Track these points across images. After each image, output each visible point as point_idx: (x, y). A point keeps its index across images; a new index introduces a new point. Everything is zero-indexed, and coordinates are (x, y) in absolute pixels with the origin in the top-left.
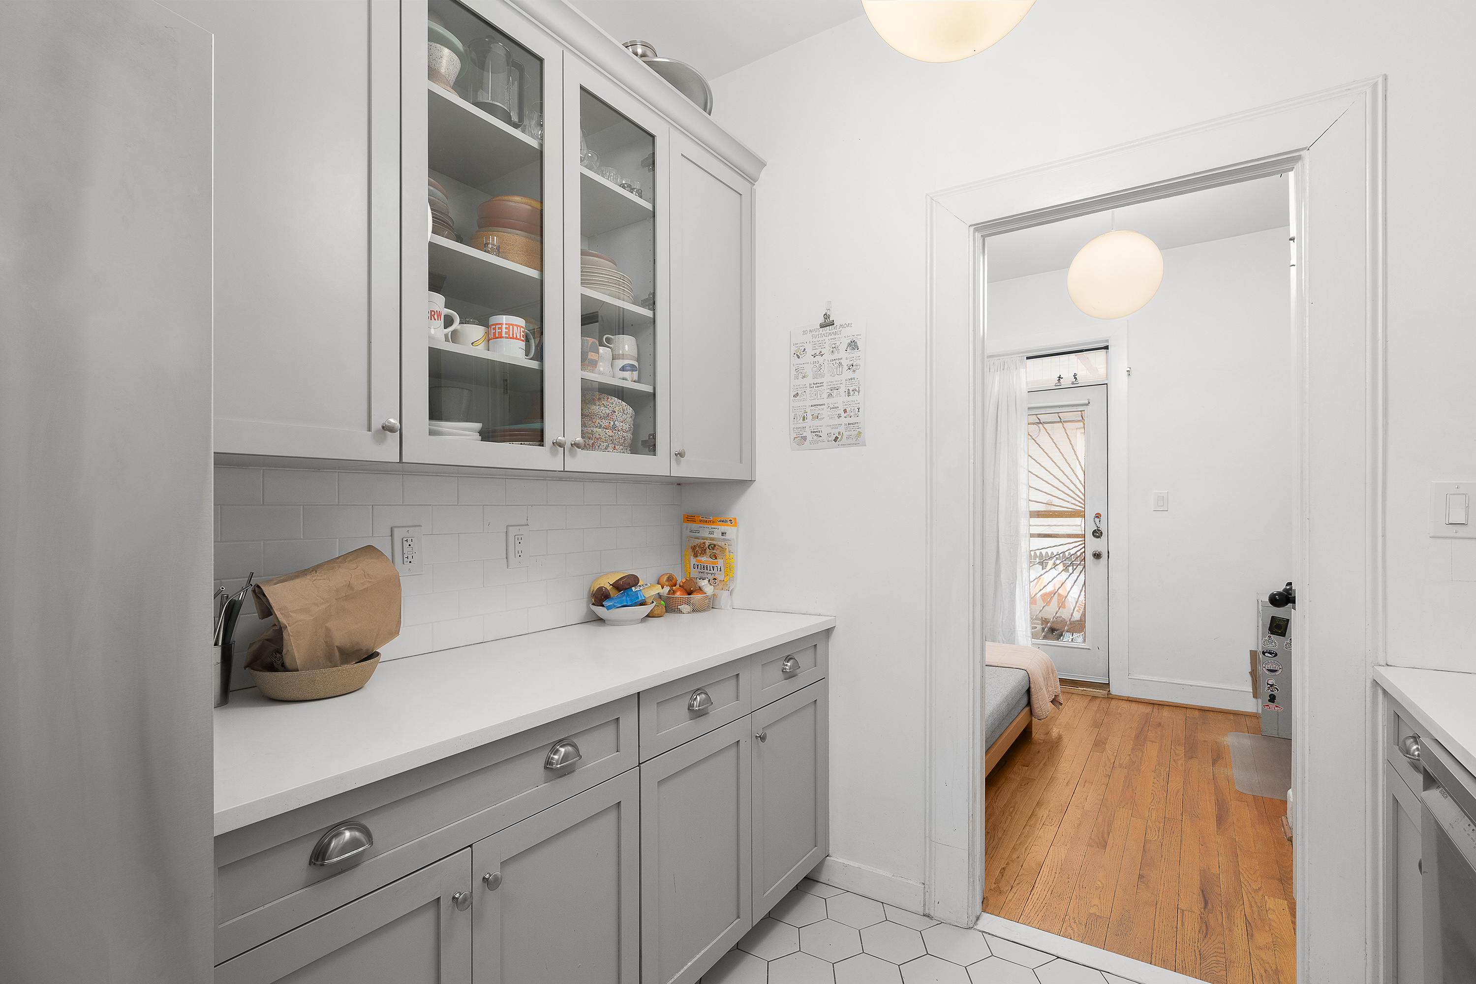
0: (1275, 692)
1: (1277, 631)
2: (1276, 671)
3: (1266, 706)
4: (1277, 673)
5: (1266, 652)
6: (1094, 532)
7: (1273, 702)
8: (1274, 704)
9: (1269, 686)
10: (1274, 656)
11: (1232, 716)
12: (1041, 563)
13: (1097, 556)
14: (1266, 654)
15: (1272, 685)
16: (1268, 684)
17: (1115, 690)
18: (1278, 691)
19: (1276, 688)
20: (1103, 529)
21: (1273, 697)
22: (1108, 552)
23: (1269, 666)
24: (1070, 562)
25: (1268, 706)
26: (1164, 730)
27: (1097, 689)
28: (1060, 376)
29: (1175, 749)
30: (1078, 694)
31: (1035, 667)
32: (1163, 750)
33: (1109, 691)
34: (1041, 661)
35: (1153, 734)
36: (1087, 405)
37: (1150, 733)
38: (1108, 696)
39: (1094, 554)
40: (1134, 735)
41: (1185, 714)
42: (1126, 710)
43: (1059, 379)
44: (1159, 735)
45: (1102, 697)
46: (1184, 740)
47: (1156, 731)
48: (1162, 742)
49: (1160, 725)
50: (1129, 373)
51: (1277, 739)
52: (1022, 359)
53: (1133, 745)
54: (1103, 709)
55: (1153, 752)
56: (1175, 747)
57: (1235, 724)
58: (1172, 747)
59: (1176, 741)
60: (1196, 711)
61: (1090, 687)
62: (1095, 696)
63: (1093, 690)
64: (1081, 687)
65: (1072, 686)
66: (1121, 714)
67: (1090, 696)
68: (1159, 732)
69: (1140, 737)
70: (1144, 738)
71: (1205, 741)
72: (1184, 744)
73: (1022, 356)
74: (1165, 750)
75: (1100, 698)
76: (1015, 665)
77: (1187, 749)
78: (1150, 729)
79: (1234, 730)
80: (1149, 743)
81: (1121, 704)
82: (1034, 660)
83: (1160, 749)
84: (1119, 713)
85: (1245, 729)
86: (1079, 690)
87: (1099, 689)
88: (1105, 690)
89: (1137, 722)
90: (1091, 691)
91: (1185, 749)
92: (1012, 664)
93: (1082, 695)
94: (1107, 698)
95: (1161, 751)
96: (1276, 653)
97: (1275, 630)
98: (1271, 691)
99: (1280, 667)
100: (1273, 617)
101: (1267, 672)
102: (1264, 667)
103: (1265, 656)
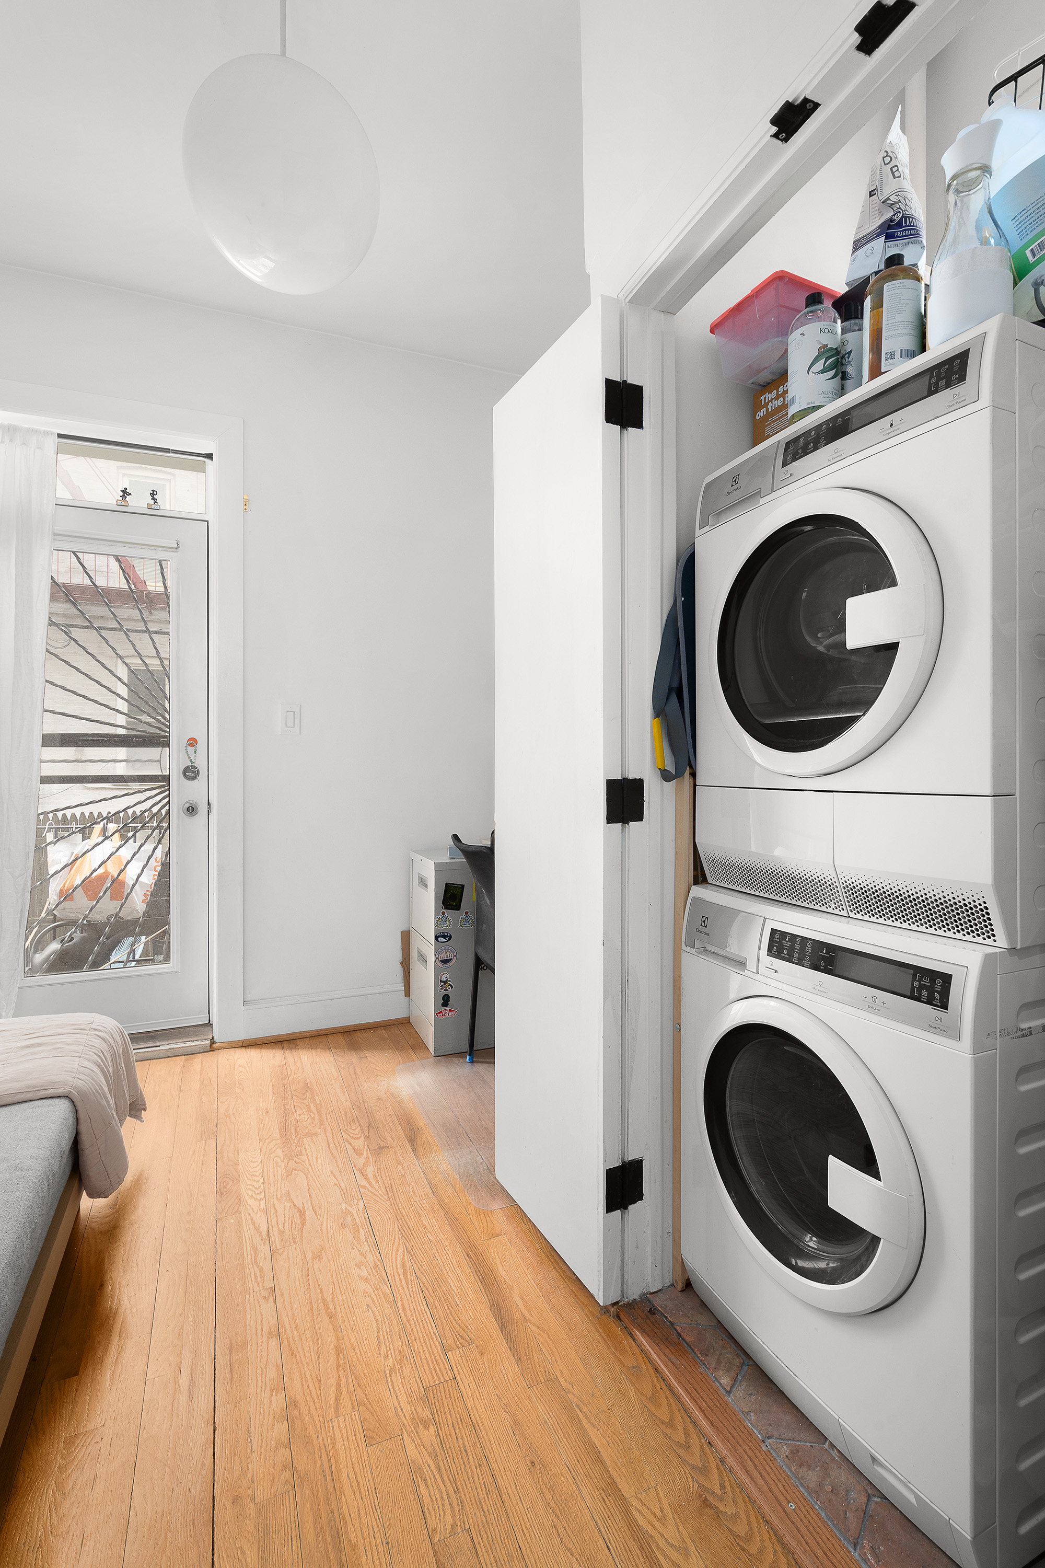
0: (450, 991)
1: (452, 903)
2: (449, 961)
3: (439, 1013)
4: (451, 963)
5: (439, 936)
6: (186, 770)
7: (447, 1005)
8: (448, 1008)
9: (442, 984)
10: (449, 940)
11: (384, 1032)
12: (82, 831)
13: (191, 810)
14: (439, 939)
15: (445, 982)
16: (441, 981)
17: (218, 1033)
18: (452, 987)
19: (450, 985)
20: (201, 764)
21: (447, 998)
22: (209, 804)
23: (442, 955)
24: (141, 825)
25: (441, 1012)
26: (316, 1098)
27: (192, 1039)
28: (126, 489)
29: (349, 1139)
30: (160, 1058)
31: (91, 1075)
32: (334, 1150)
33: (213, 1038)
34: (101, 1051)
35: (305, 1113)
36: (175, 550)
37: (300, 1115)
38: (212, 1047)
39: (189, 807)
40: (278, 1129)
41: (330, 1048)
42: (246, 1070)
43: (124, 495)
44: (314, 1114)
45: (202, 1053)
46: (352, 1110)
47: (307, 1106)
48: (325, 1129)
49: (307, 1087)
50: (246, 505)
51: (453, 1057)
52: (46, 433)
53: (286, 1161)
54: (209, 1082)
55: (322, 1164)
56: (348, 1134)
57: (395, 1047)
58: (344, 1135)
59: (344, 1116)
60: (341, 1039)
61: (180, 1038)
62: (190, 1054)
63: (186, 1045)
64: (164, 1045)
65: (148, 1046)
66: (241, 1084)
67: (181, 1055)
68: (312, 1106)
69: (288, 1131)
70: (296, 1131)
71: (379, 1099)
72: (356, 1120)
73: (48, 429)
74: (337, 1149)
75: (198, 1054)
76: (39, 1088)
77: (366, 1129)
78: (297, 1102)
79: (400, 1059)
80: (307, 1141)
81: (236, 1058)
82: (87, 1054)
83: (331, 1151)
84: (237, 1082)
85: (411, 1052)
86: (162, 1051)
87: (195, 1039)
88: (205, 1037)
89: (271, 1093)
90: (182, 1047)
91: (363, 1132)
92: (30, 1087)
93: (168, 1057)
94: (210, 1051)
95: (332, 1154)
96: (450, 935)
97: (449, 902)
98: (444, 990)
99: (455, 954)
100: (447, 884)
101: (440, 965)
102: (438, 958)
103: (438, 941)
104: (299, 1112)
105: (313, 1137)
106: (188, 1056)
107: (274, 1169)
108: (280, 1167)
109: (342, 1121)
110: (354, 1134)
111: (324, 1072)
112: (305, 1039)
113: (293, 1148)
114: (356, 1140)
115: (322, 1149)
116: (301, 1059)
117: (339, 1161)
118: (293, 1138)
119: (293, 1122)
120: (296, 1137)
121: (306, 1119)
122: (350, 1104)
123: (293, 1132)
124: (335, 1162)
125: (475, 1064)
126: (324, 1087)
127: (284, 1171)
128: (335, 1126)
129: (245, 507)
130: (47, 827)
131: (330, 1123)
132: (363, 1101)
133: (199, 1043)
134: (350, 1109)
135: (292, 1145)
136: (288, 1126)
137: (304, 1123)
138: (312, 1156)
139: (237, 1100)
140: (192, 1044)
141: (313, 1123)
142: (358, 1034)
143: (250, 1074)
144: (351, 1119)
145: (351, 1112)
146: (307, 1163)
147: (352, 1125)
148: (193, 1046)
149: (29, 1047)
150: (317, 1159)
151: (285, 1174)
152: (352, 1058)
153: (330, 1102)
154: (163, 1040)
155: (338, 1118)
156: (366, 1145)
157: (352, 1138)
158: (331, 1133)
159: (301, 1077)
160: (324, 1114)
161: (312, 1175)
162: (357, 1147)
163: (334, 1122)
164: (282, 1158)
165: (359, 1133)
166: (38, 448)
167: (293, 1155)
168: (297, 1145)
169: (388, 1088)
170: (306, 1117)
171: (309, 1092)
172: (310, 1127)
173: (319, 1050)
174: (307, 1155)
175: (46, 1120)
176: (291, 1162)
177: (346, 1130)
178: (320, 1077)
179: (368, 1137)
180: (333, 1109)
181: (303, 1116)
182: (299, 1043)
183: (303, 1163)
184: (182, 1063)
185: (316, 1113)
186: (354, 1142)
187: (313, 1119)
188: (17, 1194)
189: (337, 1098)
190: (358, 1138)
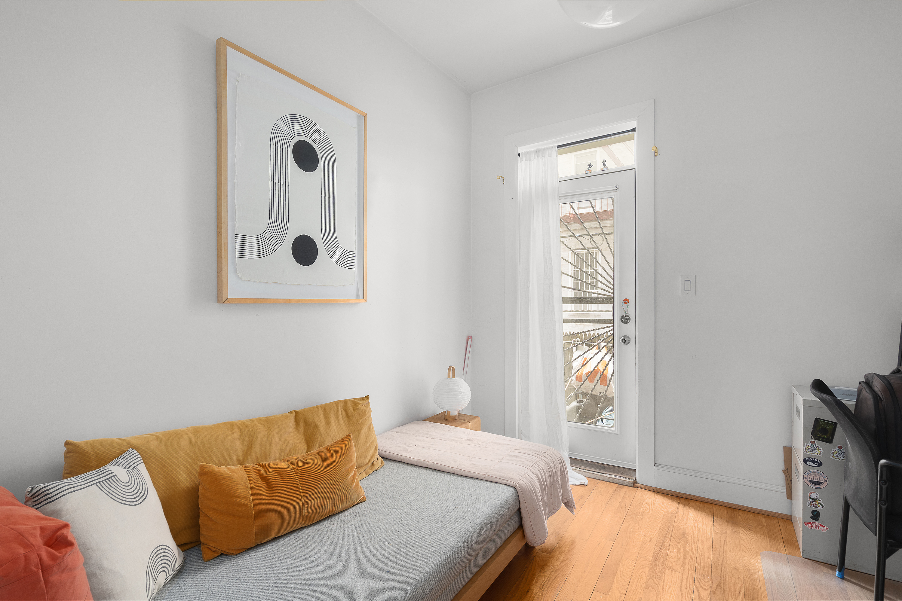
0: (819, 509)
1: (823, 436)
2: (819, 483)
4: (822, 486)
5: (808, 461)
6: (623, 318)
7: (817, 520)
9: (811, 500)
10: (819, 466)
11: (764, 519)
14: (808, 463)
15: (815, 500)
16: (810, 498)
17: (639, 478)
18: (823, 507)
20: (631, 314)
21: (817, 514)
22: (636, 338)
23: (812, 477)
25: (810, 523)
26: (687, 546)
27: (623, 476)
28: (590, 163)
29: (699, 586)
30: (605, 481)
31: (530, 480)
32: (684, 588)
33: (636, 479)
34: (543, 469)
35: (675, 553)
36: (616, 190)
37: (671, 552)
38: (634, 484)
39: (623, 340)
40: (652, 555)
41: (713, 515)
42: (649, 507)
43: (589, 167)
44: (681, 556)
45: (628, 486)
46: (710, 567)
47: (678, 548)
48: (684, 571)
49: (684, 535)
50: (656, 153)
51: (823, 566)
52: (552, 147)
53: (648, 578)
54: (625, 505)
55: (671, 593)
56: (699, 583)
57: (769, 535)
58: (696, 582)
59: (702, 568)
60: (725, 510)
61: (617, 473)
62: (621, 484)
63: (620, 478)
64: (608, 474)
65: (599, 472)
66: (642, 515)
67: (616, 483)
68: (682, 550)
69: (658, 559)
70: (663, 562)
71: (735, 569)
72: (710, 575)
73: (553, 145)
74: (686, 589)
75: (626, 486)
76: (504, 479)
77: (714, 586)
78: (672, 542)
79: (769, 546)
80: (668, 572)
81: (646, 497)
82: (533, 469)
83: (681, 587)
84: (641, 513)
85: (781, 545)
86: (606, 477)
87: (625, 476)
88: (631, 478)
89: (658, 529)
90: (617, 479)
91: (711, 587)
92: (501, 476)
93: (609, 482)
94: (633, 487)
95: (681, 590)
96: (820, 462)
97: (819, 434)
98: (814, 506)
99: (826, 479)
100: (817, 420)
101: (810, 484)
102: (806, 478)
103: (807, 464)
104: (671, 550)
105: (673, 572)
106: (620, 485)
107: (639, 579)
108: (643, 580)
109: (699, 571)
110: (704, 585)
111: (701, 530)
112: (697, 502)
113: (657, 572)
114: (703, 590)
115: (676, 583)
116: (688, 515)
117: (684, 597)
118: (660, 565)
119: (664, 555)
120: (662, 565)
121: (674, 557)
122: (711, 562)
123: (661, 561)
124: (681, 596)
125: (845, 581)
126: (696, 541)
127: (644, 584)
128: (692, 572)
129: (656, 154)
130: (573, 342)
131: (689, 568)
132: (722, 565)
133: (627, 480)
134: (709, 565)
135: (656, 569)
136: (660, 556)
137: (671, 559)
138: (667, 584)
139: (636, 524)
140: (623, 479)
141: (677, 562)
142: (741, 513)
143: (650, 511)
144: (706, 573)
145: (708, 568)
146: (661, 587)
147: (705, 577)
148: (623, 480)
149: (512, 456)
150: (669, 588)
151: (644, 586)
152: (728, 529)
153: (696, 553)
154: (608, 471)
155: (697, 568)
156: (710, 597)
157: (701, 586)
158: (687, 576)
159: (683, 527)
160: (688, 559)
161: (662, 597)
162: (702, 595)
163: (692, 569)
164: (647, 575)
165: (708, 586)
166: (549, 156)
167: (655, 576)
168: (660, 572)
169: (748, 564)
170: (674, 555)
171: (684, 539)
172: (674, 564)
173: (704, 513)
174: (664, 581)
175: (499, 496)
176: (651, 580)
177: (699, 579)
178: (696, 532)
179: (714, 593)
180: (695, 559)
181: (673, 554)
182: (693, 503)
183: (659, 585)
184: (615, 488)
185: (682, 556)
186: (702, 591)
187: (679, 559)
188: (467, 527)
189: (703, 553)
190: (706, 589)
